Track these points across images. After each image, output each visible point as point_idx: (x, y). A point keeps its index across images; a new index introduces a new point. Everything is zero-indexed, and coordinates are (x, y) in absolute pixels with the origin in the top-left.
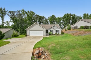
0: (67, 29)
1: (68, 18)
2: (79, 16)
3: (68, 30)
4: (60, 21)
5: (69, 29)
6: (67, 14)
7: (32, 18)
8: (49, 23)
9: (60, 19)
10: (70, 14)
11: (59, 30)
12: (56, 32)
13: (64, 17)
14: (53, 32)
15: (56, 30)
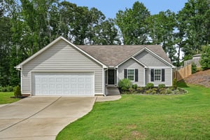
3: (206, 69)
4: (170, 28)
7: (42, 17)
8: (121, 39)
9: (166, 20)
11: (163, 70)
12: (152, 80)
13: (187, 13)
14: (137, 80)
15: (152, 70)
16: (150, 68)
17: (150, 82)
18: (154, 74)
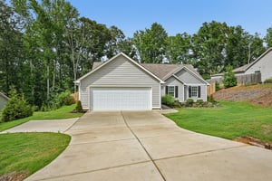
0: (222, 85)
1: (217, 40)
2: (254, 35)
3: (228, 87)
5: (231, 83)
6: (214, 25)
10: (225, 25)
11: (199, 87)
12: (190, 96)
13: (203, 37)
14: (177, 96)
15: (190, 87)
16: (189, 85)
17: (188, 98)
18: (191, 91)
